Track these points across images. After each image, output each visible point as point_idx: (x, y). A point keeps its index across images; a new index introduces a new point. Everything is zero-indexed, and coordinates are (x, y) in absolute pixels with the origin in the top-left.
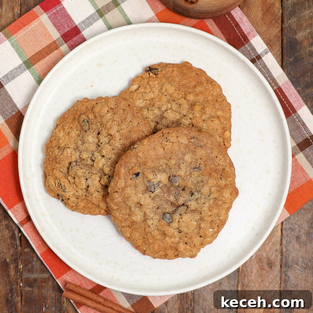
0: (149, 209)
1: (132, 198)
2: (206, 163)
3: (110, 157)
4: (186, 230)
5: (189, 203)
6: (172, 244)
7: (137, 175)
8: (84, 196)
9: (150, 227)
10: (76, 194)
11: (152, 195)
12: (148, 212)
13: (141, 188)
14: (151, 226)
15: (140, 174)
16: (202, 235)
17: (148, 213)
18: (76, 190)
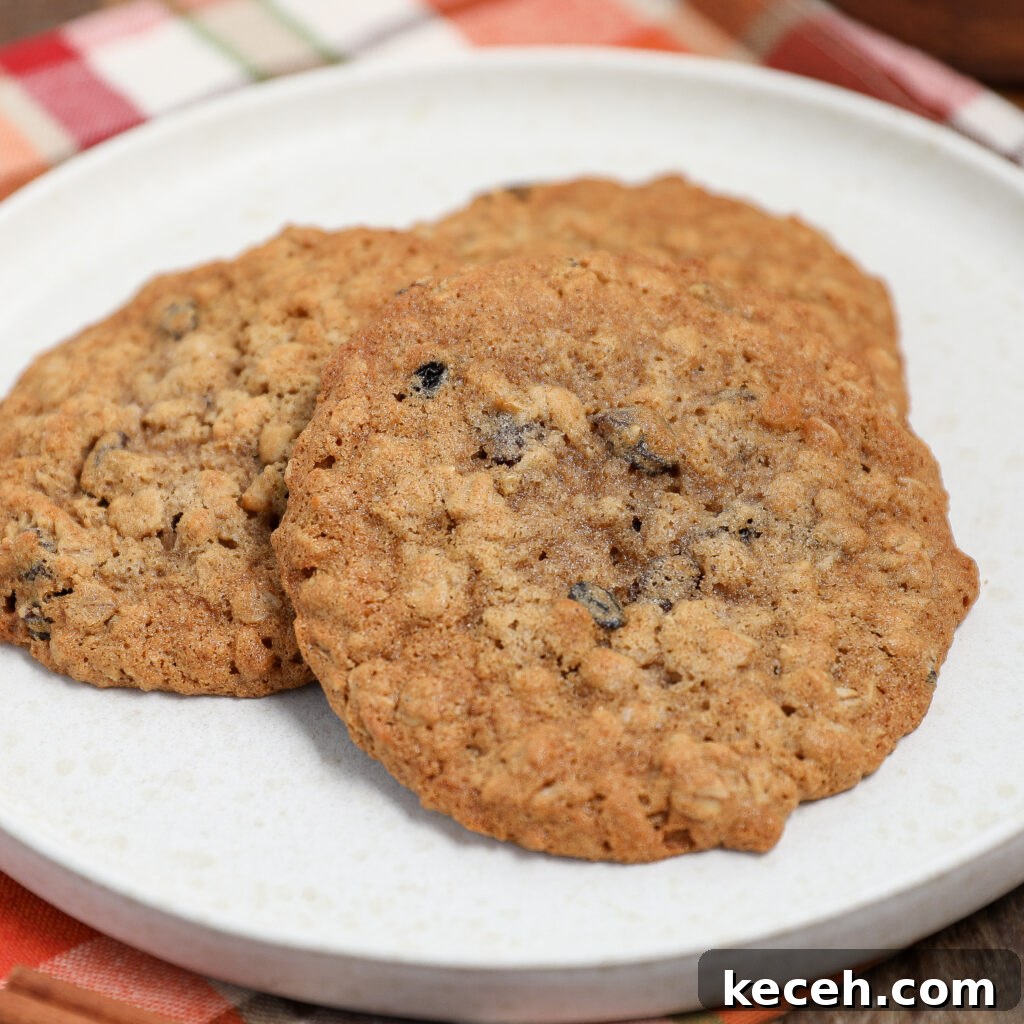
0: (496, 539)
1: (407, 483)
2: (774, 380)
3: (296, 384)
4: (699, 666)
5: (707, 546)
6: (626, 740)
7: (431, 373)
8: (151, 574)
9: (506, 641)
10: (112, 566)
11: (510, 477)
12: (489, 556)
13: (453, 442)
14: (510, 636)
15: (444, 376)
16: (795, 704)
17: (490, 564)
18: (112, 544)
